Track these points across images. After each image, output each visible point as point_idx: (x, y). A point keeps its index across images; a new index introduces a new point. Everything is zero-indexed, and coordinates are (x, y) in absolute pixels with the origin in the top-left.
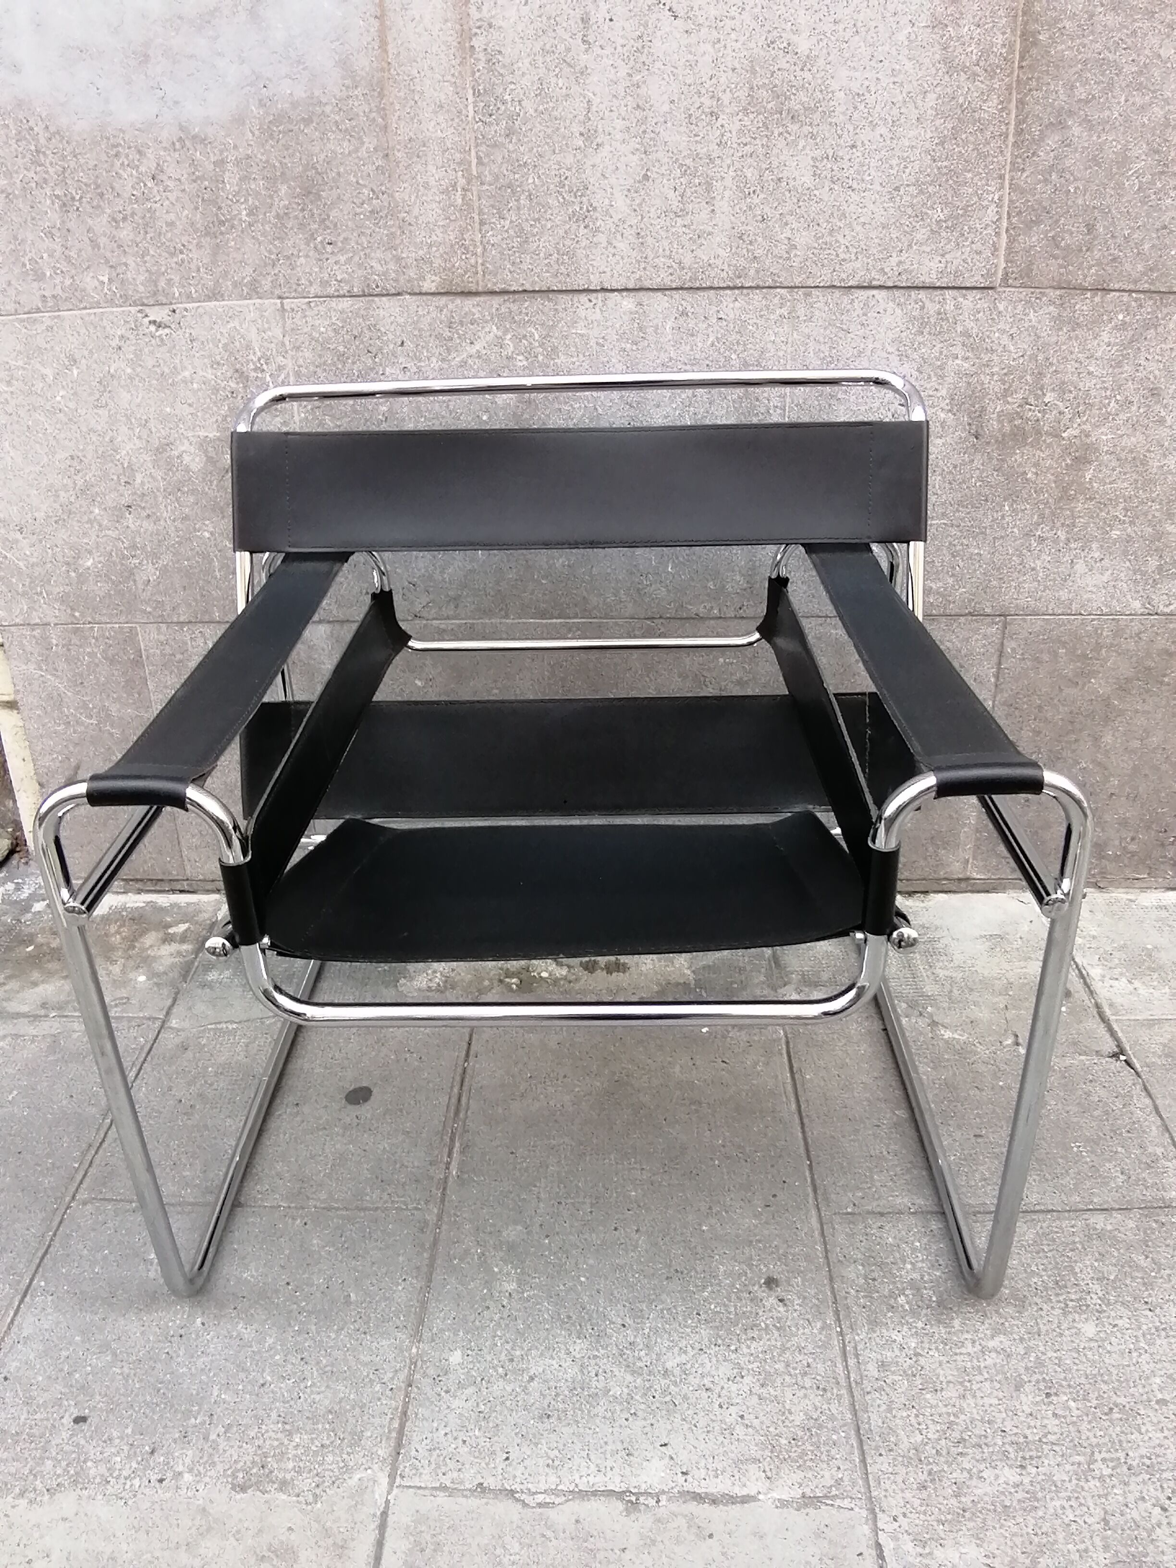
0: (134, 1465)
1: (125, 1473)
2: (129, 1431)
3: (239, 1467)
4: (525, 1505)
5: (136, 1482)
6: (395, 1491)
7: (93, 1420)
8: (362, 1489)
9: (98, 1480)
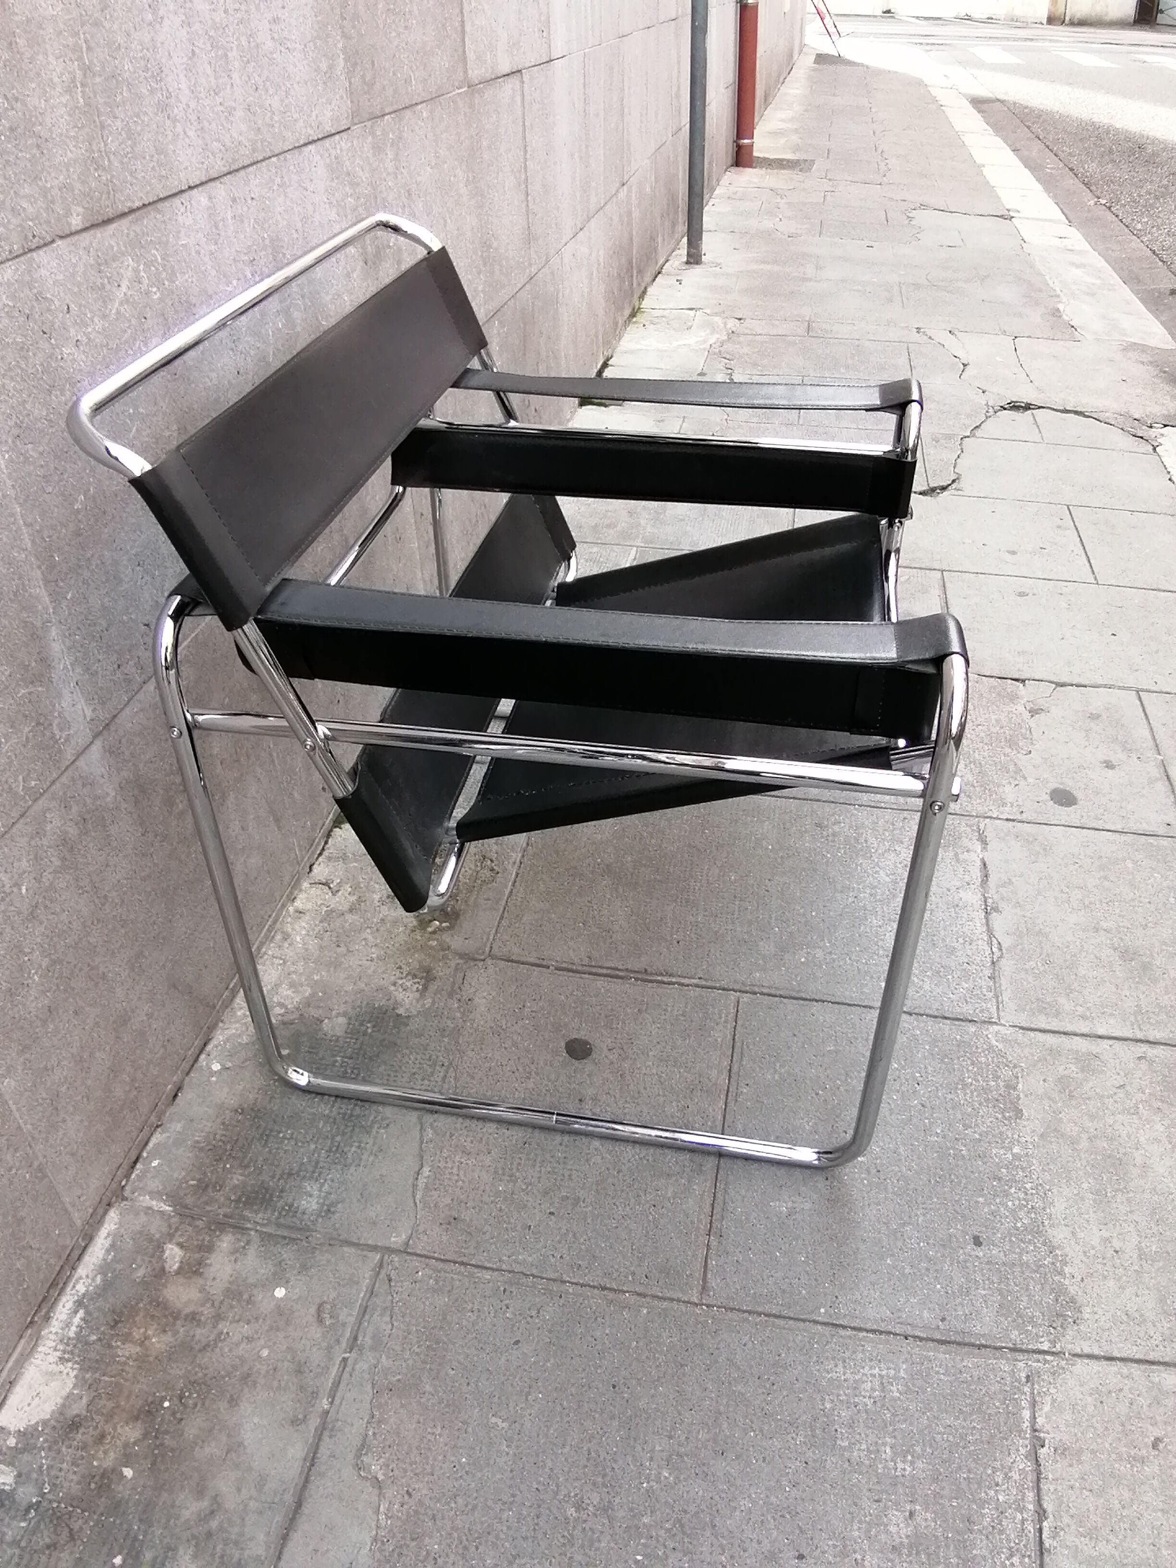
0: (1013, 1190)
1: (1022, 1196)
2: (981, 1200)
3: (1000, 1116)
4: (1001, 957)
5: (1028, 1186)
6: (1002, 1022)
7: (975, 1230)
8: (1004, 1040)
9: (1033, 1215)
